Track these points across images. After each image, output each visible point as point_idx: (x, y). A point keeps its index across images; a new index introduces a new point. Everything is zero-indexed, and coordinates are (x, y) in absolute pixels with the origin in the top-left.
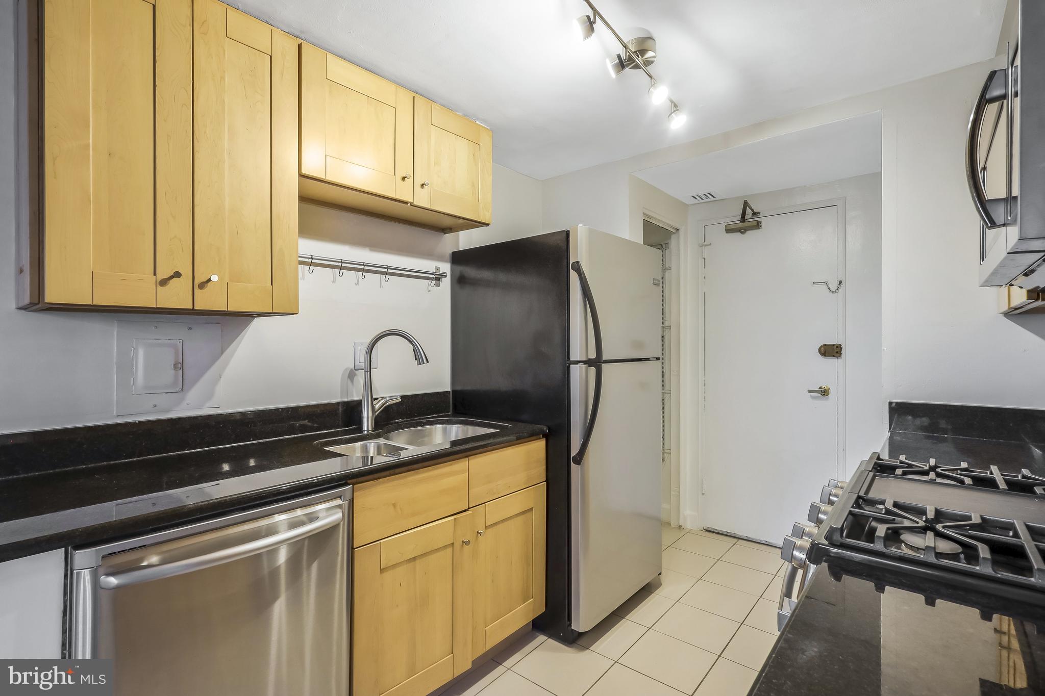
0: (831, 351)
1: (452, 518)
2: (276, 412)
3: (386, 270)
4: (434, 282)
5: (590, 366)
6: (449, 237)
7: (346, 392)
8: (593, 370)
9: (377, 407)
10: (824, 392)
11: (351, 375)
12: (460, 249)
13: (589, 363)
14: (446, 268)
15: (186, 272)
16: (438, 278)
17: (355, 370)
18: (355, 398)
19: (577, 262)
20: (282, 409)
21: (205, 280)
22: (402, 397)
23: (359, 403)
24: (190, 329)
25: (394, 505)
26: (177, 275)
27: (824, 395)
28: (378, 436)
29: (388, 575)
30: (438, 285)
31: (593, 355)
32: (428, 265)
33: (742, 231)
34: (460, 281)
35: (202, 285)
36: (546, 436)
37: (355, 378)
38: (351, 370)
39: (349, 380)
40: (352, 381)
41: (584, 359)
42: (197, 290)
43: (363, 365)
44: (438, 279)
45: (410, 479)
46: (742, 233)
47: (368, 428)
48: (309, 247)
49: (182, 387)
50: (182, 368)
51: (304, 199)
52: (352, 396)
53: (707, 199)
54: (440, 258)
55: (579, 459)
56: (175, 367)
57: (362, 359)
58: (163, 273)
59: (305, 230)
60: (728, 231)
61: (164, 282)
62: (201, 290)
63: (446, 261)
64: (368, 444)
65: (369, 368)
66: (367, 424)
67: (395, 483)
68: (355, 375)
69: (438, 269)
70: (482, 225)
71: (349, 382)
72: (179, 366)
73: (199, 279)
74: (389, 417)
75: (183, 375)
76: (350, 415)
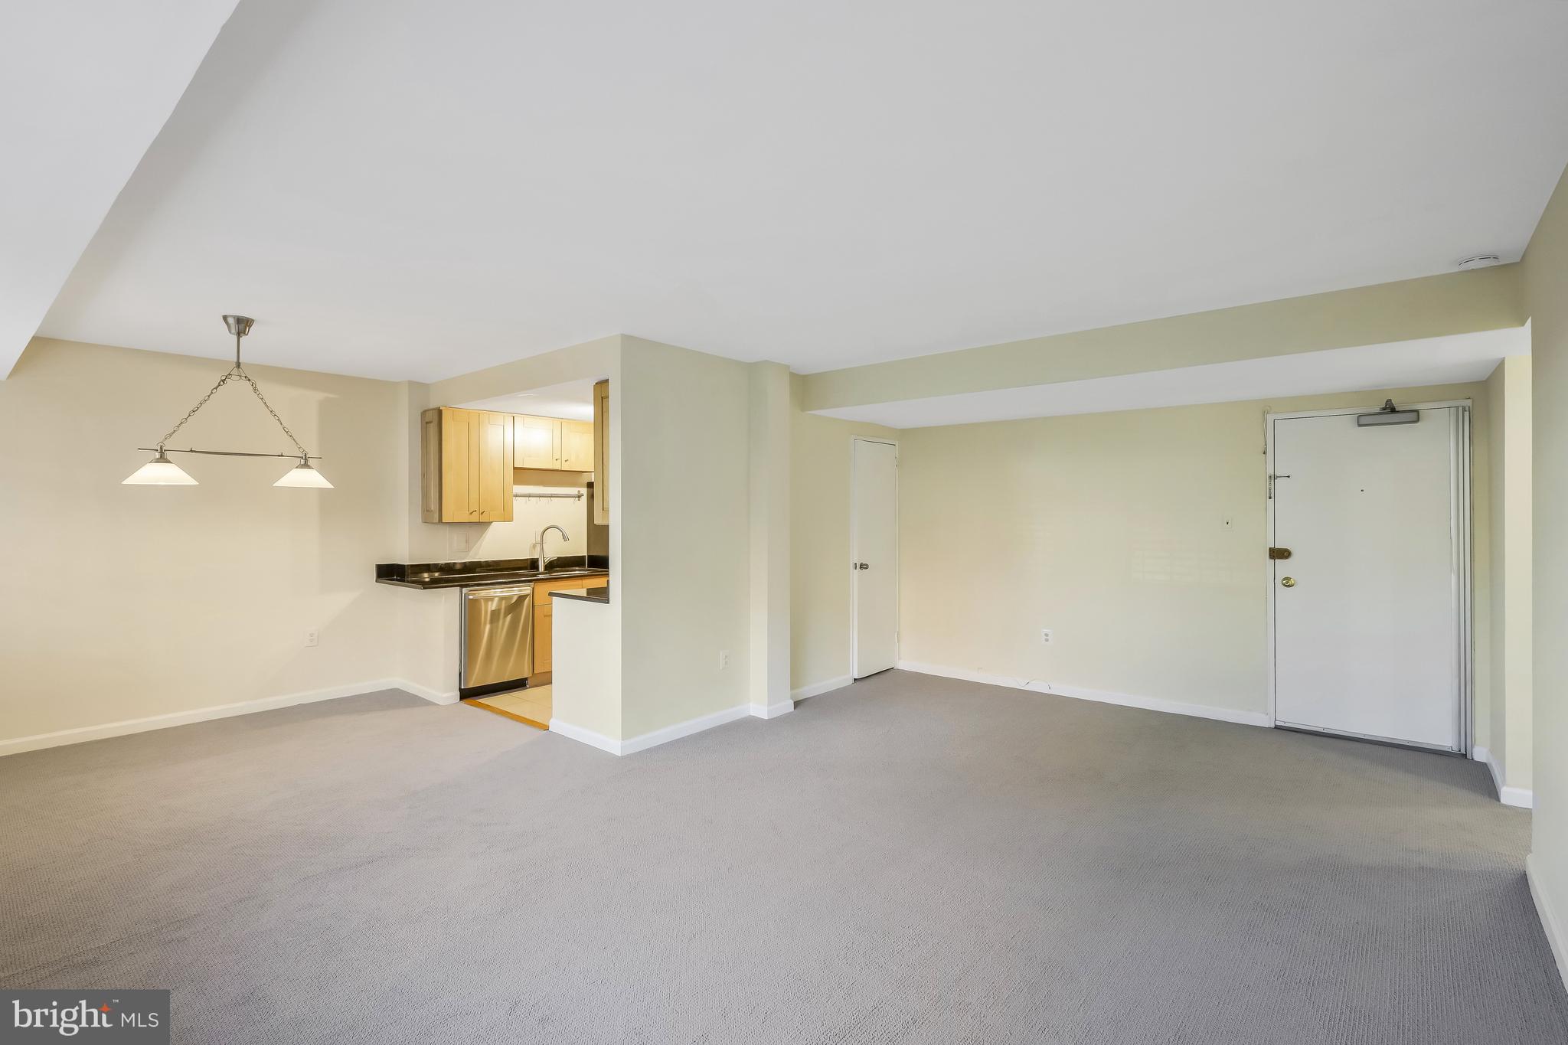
4: (577, 499)
7: (531, 554)
9: (546, 560)
11: (534, 546)
15: (477, 510)
17: (536, 544)
18: (536, 556)
22: (558, 557)
23: (537, 559)
26: (475, 510)
28: (546, 572)
30: (579, 500)
32: (574, 491)
34: (592, 497)
37: (536, 548)
38: (534, 544)
39: (533, 549)
43: (539, 542)
44: (579, 497)
47: (542, 570)
48: (518, 489)
49: (468, 550)
51: (515, 468)
52: (534, 556)
54: (581, 486)
57: (538, 539)
58: (471, 510)
59: (517, 482)
61: (471, 513)
65: (542, 543)
66: (541, 568)
67: (551, 584)
68: (536, 546)
69: (579, 491)
72: (467, 541)
74: (551, 566)
75: (469, 545)
76: (533, 564)
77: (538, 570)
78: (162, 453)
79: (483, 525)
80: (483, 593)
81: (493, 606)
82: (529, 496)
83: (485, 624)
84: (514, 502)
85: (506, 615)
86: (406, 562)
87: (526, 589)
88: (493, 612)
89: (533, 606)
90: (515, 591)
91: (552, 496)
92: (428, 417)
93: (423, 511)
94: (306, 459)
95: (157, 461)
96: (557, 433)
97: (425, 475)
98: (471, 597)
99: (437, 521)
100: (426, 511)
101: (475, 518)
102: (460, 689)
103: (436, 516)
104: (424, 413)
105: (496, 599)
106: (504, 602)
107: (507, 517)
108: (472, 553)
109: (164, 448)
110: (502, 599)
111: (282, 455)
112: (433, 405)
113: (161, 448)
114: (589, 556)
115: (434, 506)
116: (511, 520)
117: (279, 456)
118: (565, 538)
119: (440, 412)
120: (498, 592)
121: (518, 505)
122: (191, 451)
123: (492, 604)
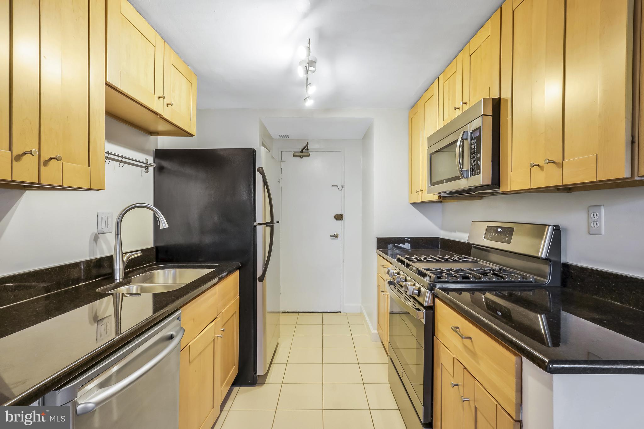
0: (339, 217)
1: (213, 323)
2: (47, 272)
3: (120, 159)
4: (145, 169)
5: (267, 226)
6: (152, 138)
7: (92, 252)
8: (268, 229)
10: (336, 236)
12: (158, 149)
13: (266, 224)
14: (151, 160)
16: (147, 166)
17: (98, 234)
19: (262, 168)
20: (51, 268)
21: (47, 159)
27: (336, 238)
30: (147, 172)
31: (268, 220)
33: (301, 157)
35: (45, 163)
36: (239, 268)
37: (98, 240)
40: (96, 243)
41: (264, 222)
42: (42, 167)
46: (301, 158)
47: (119, 277)
53: (285, 137)
54: (147, 153)
55: (262, 279)
58: (16, 150)
60: (294, 156)
61: (18, 159)
62: (45, 167)
63: (151, 156)
64: (131, 288)
66: (119, 274)
68: (98, 238)
69: (147, 160)
70: (189, 135)
71: (95, 243)
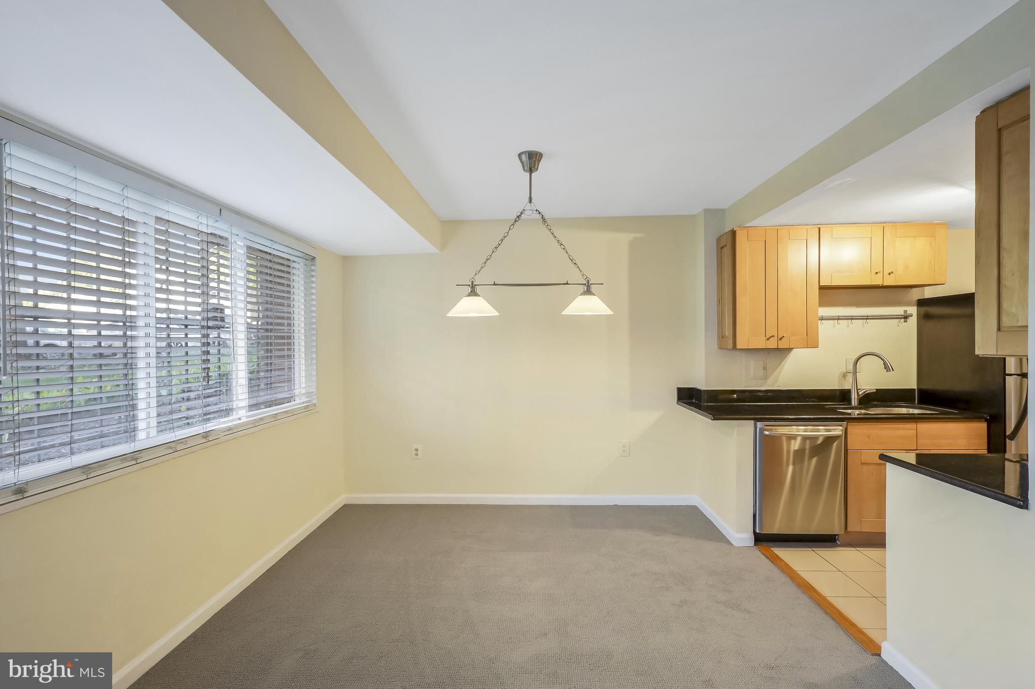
4: (903, 320)
7: (841, 384)
9: (860, 393)
11: (844, 375)
12: (925, 298)
14: (913, 310)
15: (776, 336)
16: (906, 317)
17: (847, 373)
18: (847, 388)
22: (876, 389)
23: (849, 391)
24: (769, 353)
25: (869, 436)
26: (773, 336)
28: (861, 409)
29: (865, 468)
30: (905, 323)
32: (899, 310)
34: (924, 318)
35: (781, 339)
36: (988, 421)
37: (847, 377)
38: (844, 373)
39: (843, 379)
40: (845, 379)
42: (779, 341)
43: (852, 371)
44: (906, 319)
45: (878, 426)
47: (855, 404)
48: (824, 311)
49: (766, 378)
50: (766, 370)
51: (821, 288)
52: (845, 387)
54: (909, 304)
55: (1012, 437)
56: (764, 369)
57: (851, 367)
58: (768, 336)
59: (823, 303)
61: (768, 339)
63: (913, 305)
65: (855, 373)
66: (854, 401)
67: (869, 426)
72: (765, 368)
73: (780, 336)
74: (868, 400)
75: (766, 372)
76: (843, 396)
77: (850, 403)
78: (473, 286)
79: (782, 352)
80: (783, 430)
81: (796, 445)
82: (839, 318)
83: (788, 465)
84: (820, 326)
85: (811, 457)
86: (703, 387)
87: (837, 430)
88: (796, 451)
89: (846, 450)
90: (821, 431)
91: (867, 318)
92: (722, 244)
93: (719, 337)
94: (588, 286)
95: (469, 295)
96: (878, 241)
97: (720, 301)
98: (767, 433)
99: (731, 346)
100: (721, 337)
101: (772, 344)
102: (754, 532)
103: (731, 342)
104: (719, 240)
105: (799, 438)
106: (808, 442)
107: (812, 343)
108: (770, 381)
109: (475, 283)
110: (805, 438)
111: (567, 284)
112: (728, 229)
113: (472, 283)
114: (920, 390)
115: (728, 332)
116: (816, 346)
117: (565, 284)
118: (887, 368)
119: (733, 233)
120: (800, 430)
121: (825, 330)
122: (494, 284)
123: (795, 443)
